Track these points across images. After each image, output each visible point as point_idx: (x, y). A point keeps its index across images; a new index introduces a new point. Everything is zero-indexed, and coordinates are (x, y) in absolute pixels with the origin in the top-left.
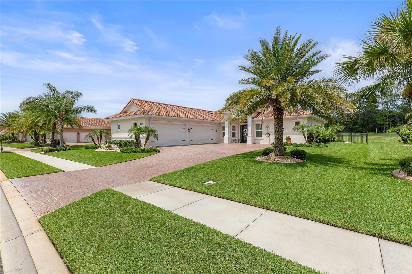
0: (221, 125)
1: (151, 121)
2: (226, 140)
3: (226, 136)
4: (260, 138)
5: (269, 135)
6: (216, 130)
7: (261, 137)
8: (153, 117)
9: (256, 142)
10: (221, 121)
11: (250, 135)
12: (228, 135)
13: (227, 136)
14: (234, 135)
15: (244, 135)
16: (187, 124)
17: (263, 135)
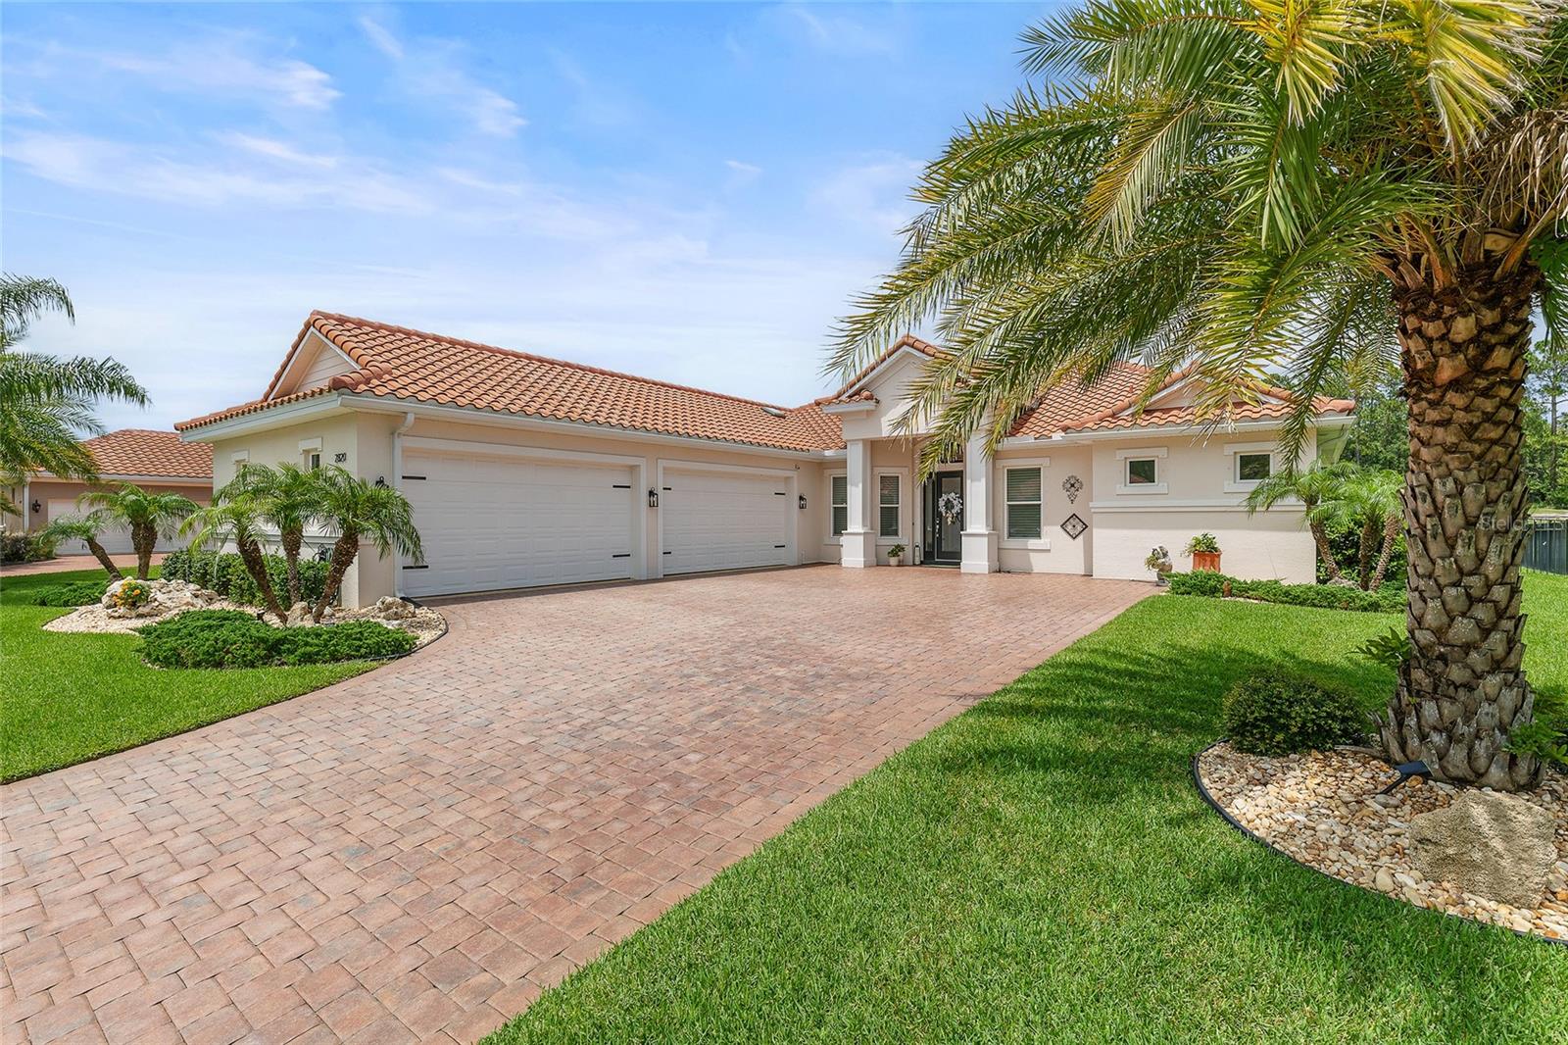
0: (827, 472)
1: (399, 443)
2: (853, 550)
3: (849, 531)
4: (1032, 543)
5: (1079, 529)
6: (801, 498)
7: (1038, 535)
8: (411, 418)
9: (1012, 561)
10: (827, 453)
11: (977, 522)
12: (864, 525)
13: (856, 531)
14: (888, 522)
15: (940, 524)
16: (641, 462)
17: (1044, 525)
